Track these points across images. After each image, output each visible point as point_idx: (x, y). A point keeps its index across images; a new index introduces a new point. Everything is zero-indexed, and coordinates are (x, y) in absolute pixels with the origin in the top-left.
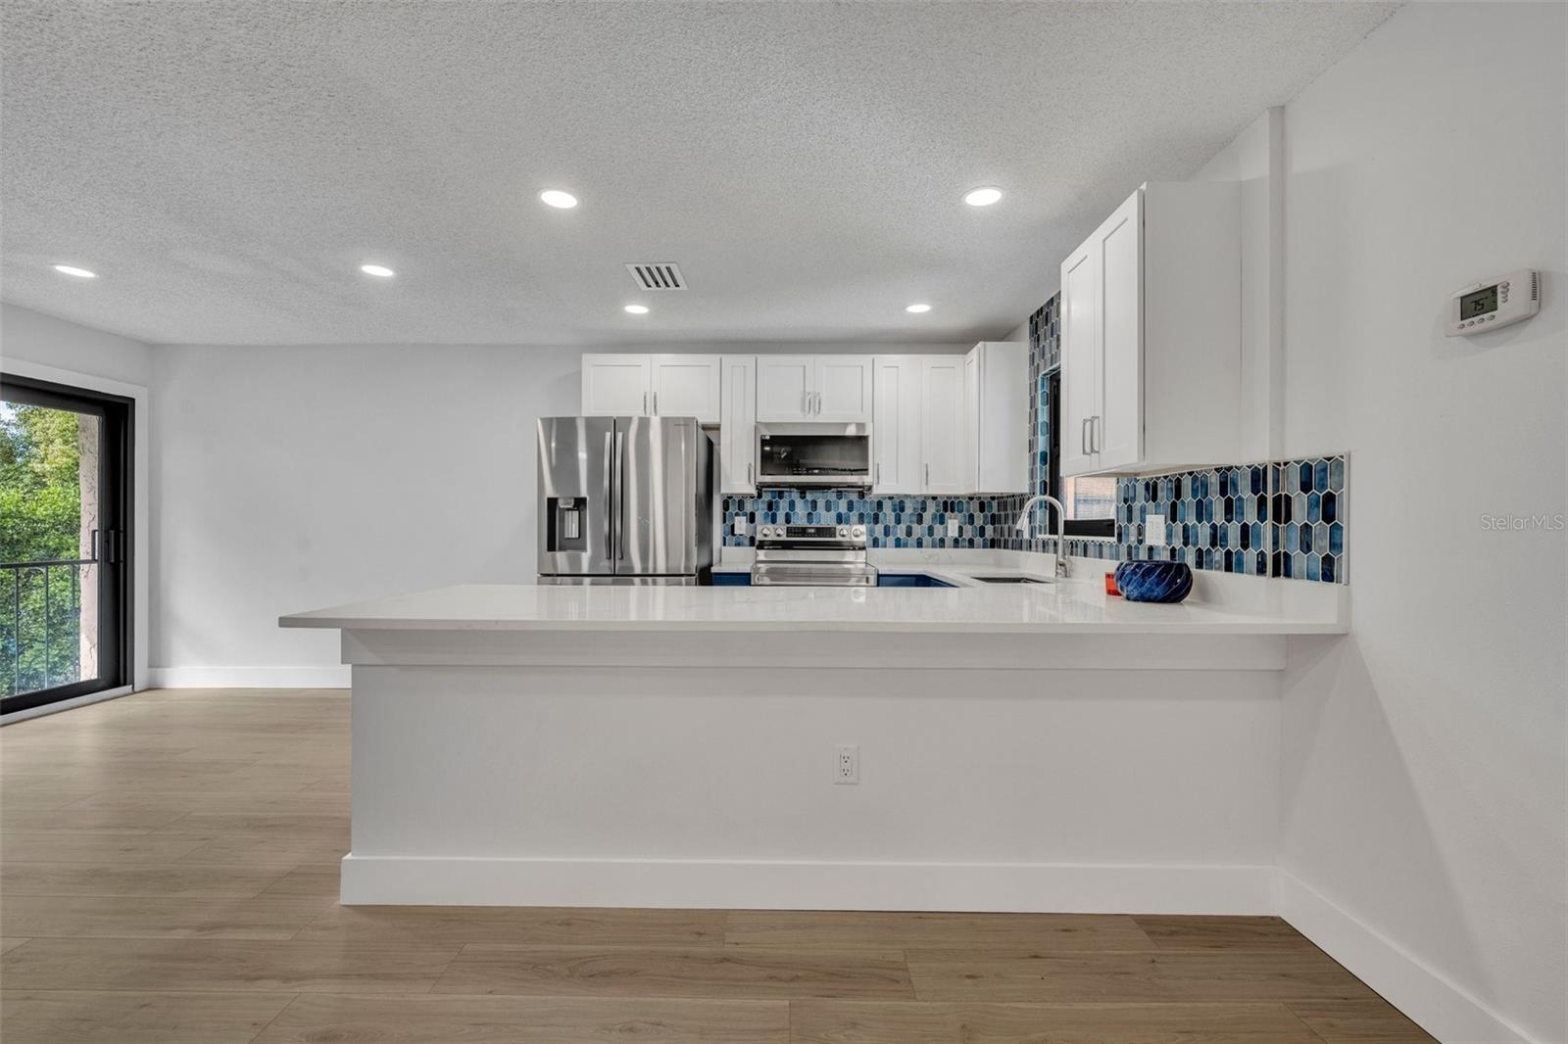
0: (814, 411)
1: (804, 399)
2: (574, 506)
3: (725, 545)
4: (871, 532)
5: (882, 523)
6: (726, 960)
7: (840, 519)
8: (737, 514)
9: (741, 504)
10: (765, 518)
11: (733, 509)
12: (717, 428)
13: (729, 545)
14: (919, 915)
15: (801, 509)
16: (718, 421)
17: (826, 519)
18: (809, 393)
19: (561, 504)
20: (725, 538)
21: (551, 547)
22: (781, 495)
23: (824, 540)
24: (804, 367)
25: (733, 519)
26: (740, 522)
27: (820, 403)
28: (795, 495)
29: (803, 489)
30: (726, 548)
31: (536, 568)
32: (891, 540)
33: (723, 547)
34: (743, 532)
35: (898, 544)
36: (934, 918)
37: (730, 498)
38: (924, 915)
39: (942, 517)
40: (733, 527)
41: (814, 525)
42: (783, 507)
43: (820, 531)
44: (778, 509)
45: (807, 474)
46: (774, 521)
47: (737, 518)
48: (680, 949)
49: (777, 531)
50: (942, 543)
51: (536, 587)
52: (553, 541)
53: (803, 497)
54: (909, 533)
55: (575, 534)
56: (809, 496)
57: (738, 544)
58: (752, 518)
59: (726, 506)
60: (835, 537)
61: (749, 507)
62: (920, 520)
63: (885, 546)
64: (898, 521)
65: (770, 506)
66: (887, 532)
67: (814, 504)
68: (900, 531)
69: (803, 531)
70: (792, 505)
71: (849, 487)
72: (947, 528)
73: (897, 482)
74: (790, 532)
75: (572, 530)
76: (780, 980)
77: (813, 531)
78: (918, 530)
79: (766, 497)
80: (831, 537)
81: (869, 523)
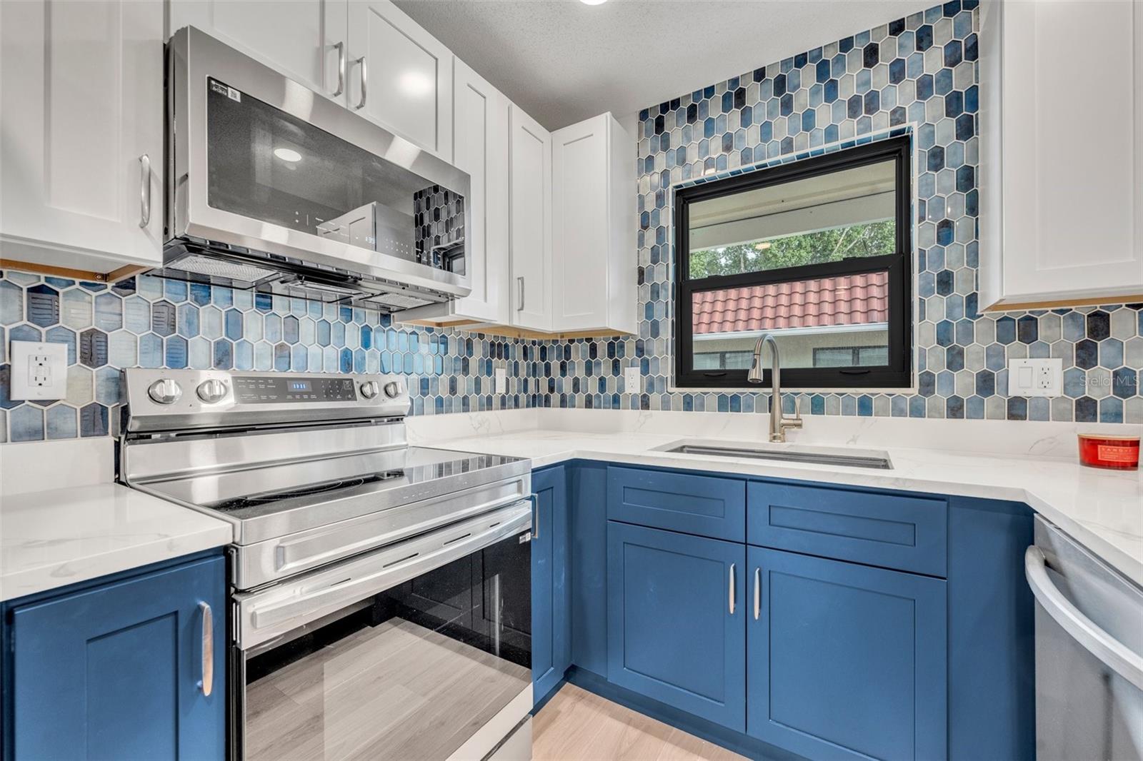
7: (347, 363)
17: (320, 362)
18: (336, 48)
39: (489, 364)
58: (91, 351)
60: (354, 398)
62: (466, 369)
74: (243, 388)
77: (303, 385)
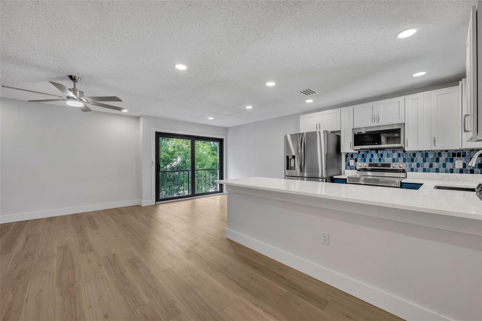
0: (377, 122)
1: (373, 117)
2: (293, 158)
3: (346, 169)
4: (410, 166)
5: (415, 162)
6: (282, 277)
7: (394, 161)
8: (350, 159)
9: (352, 156)
10: (361, 160)
11: (349, 157)
12: (340, 131)
13: (348, 169)
14: (348, 295)
15: (376, 157)
16: (340, 129)
17: (387, 160)
18: (374, 115)
19: (290, 158)
20: (346, 167)
21: (288, 169)
22: (368, 152)
23: (385, 168)
24: (373, 106)
25: (349, 161)
26: (352, 162)
27: (379, 118)
28: (373, 152)
29: (377, 150)
30: (347, 170)
31: (284, 174)
32: (421, 169)
33: (345, 170)
34: (353, 165)
35: (425, 170)
36: (351, 297)
37: (348, 154)
38: (349, 295)
39: (452, 159)
40: (349, 163)
41: (382, 162)
42: (368, 156)
43: (383, 165)
44: (366, 157)
45: (373, 145)
46: (365, 161)
47: (350, 160)
48: (274, 270)
49: (366, 165)
50: (452, 171)
51: (284, 179)
52: (288, 167)
53: (377, 152)
54: (431, 166)
55: (293, 166)
56: (379, 152)
57: (351, 169)
58: (356, 160)
59: (347, 156)
60: (390, 167)
61: (355, 157)
62: (437, 160)
63: (417, 171)
64: (424, 161)
65: (363, 156)
66: (418, 165)
67: (382, 155)
68: (426, 165)
69: (376, 165)
70: (372, 156)
71: (398, 148)
72: (455, 164)
73: (418, 145)
74: (370, 165)
75: (292, 165)
76: (290, 287)
77: (380, 165)
78: (436, 165)
79: (362, 153)
80: (388, 167)
81: (409, 162)
